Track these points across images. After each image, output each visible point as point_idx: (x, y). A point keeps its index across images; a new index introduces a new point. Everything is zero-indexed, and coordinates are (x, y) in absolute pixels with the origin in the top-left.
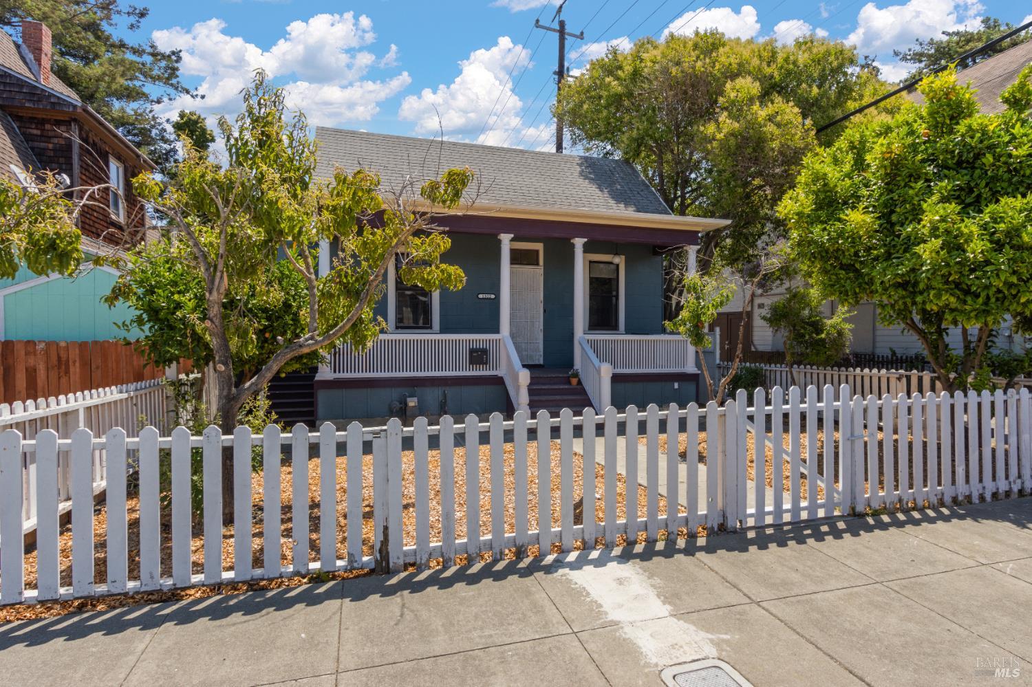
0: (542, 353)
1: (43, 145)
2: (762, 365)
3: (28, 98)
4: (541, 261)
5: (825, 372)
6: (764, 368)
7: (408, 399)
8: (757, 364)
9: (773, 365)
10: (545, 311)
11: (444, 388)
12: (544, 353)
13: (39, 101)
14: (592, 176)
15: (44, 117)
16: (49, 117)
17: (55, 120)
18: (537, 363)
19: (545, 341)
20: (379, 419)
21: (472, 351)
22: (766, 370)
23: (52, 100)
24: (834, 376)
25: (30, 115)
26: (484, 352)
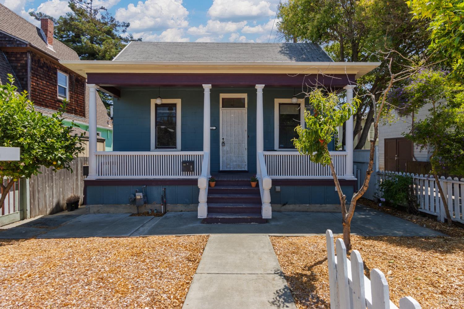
0: (246, 163)
1: (16, 64)
2: (413, 174)
3: (8, 43)
4: (246, 106)
5: (453, 182)
6: (414, 177)
7: (137, 194)
8: (408, 174)
9: (422, 175)
10: (248, 136)
11: (164, 187)
12: (248, 164)
13: (12, 43)
14: (288, 52)
15: (17, 51)
16: (19, 51)
17: (21, 52)
18: (243, 169)
19: (248, 156)
20: (124, 205)
21: (184, 162)
22: (415, 179)
23: (18, 42)
24: (455, 186)
25: (11, 51)
26: (192, 163)
